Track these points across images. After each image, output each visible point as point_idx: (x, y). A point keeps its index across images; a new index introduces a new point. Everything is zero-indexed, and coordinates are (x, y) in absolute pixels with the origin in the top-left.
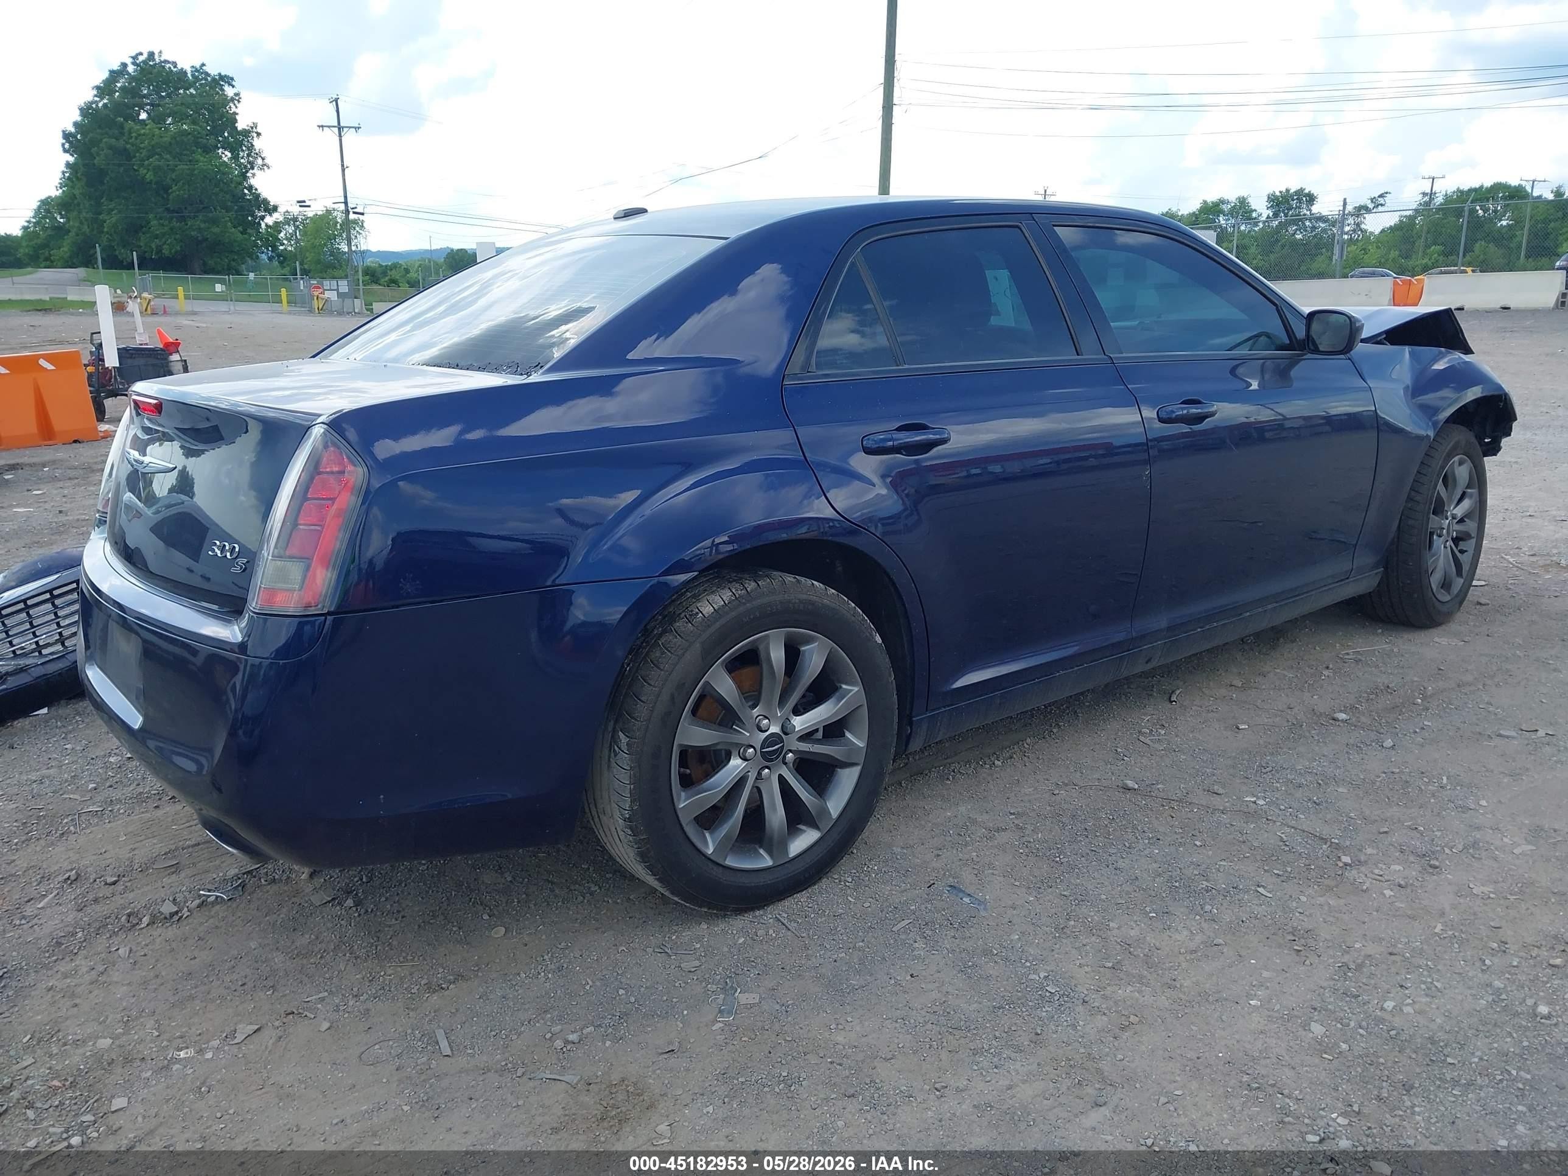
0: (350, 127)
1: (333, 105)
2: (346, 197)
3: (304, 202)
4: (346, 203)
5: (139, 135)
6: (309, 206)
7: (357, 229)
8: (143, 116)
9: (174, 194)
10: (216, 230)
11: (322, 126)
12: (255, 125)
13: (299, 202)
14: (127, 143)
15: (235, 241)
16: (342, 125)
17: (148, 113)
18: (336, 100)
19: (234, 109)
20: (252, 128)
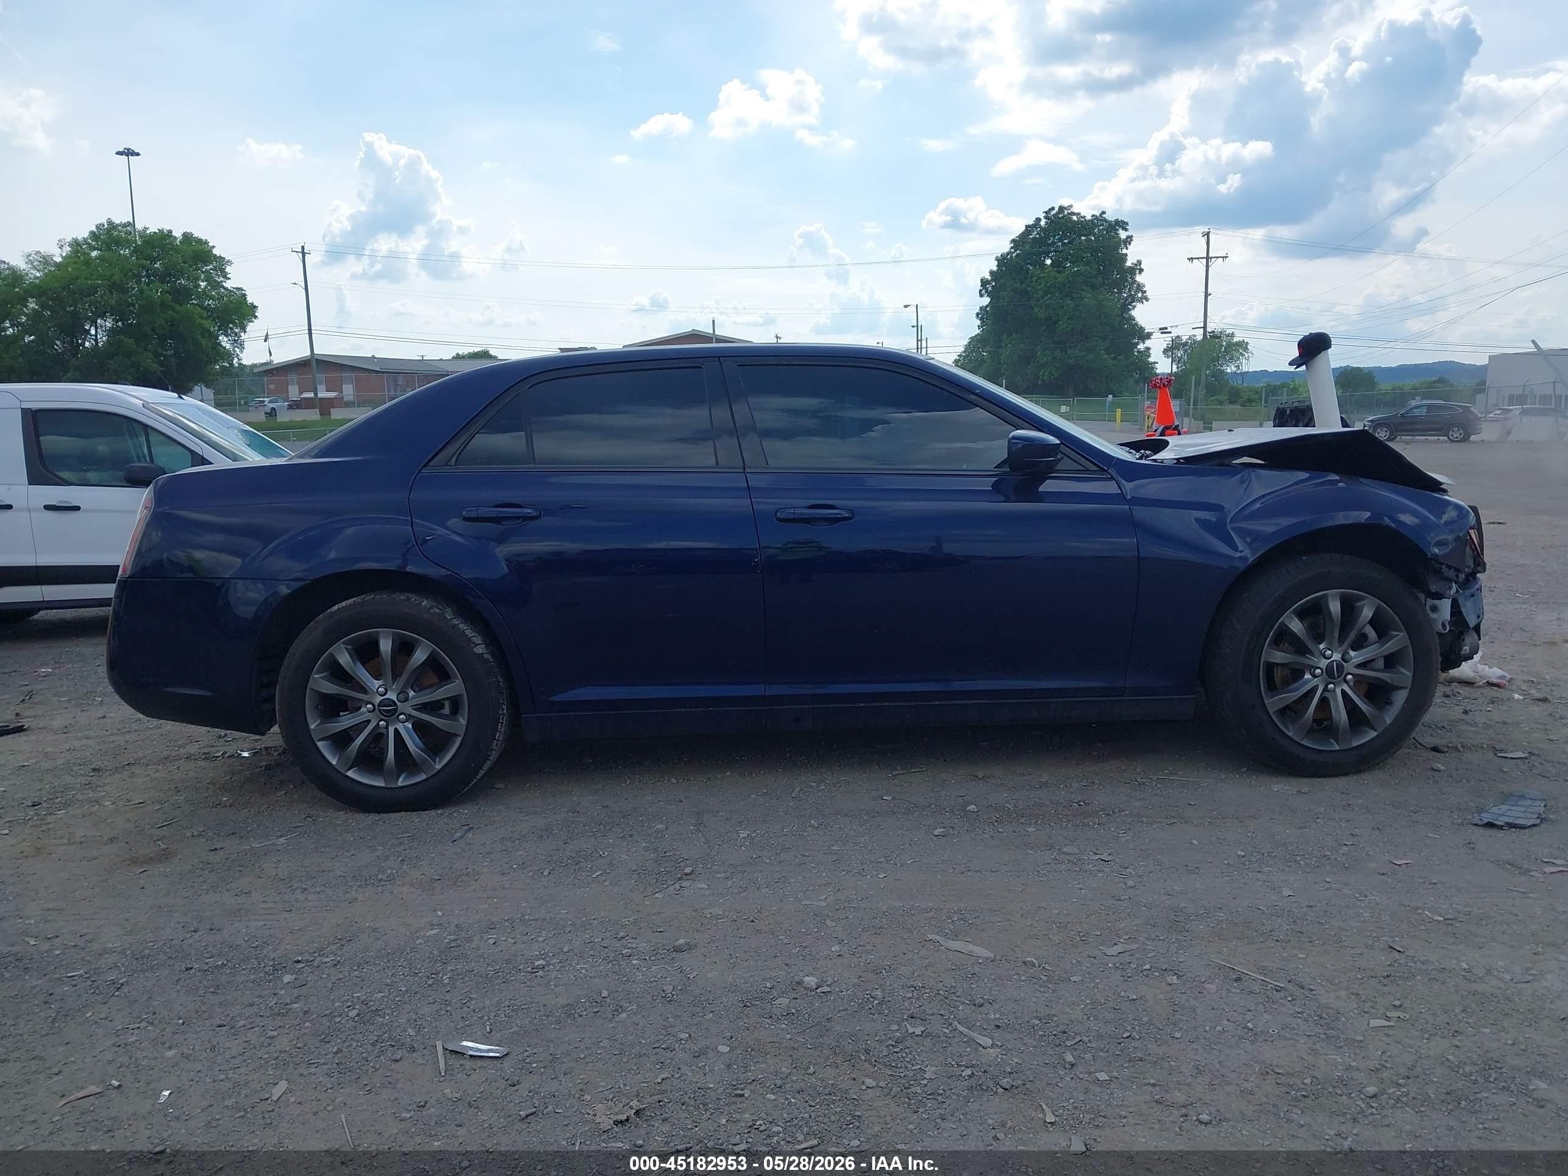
0: (1217, 257)
1: (1204, 240)
2: (1205, 322)
3: (1166, 328)
4: (1205, 327)
5: (1040, 278)
6: (1170, 333)
7: (1241, 351)
8: (1048, 262)
9: (1060, 328)
10: (1090, 357)
11: (1192, 259)
12: (1139, 262)
13: (1160, 329)
14: (1029, 286)
15: (1106, 367)
16: (1210, 255)
17: (1052, 259)
18: (1208, 234)
19: (1124, 251)
20: (1136, 265)
